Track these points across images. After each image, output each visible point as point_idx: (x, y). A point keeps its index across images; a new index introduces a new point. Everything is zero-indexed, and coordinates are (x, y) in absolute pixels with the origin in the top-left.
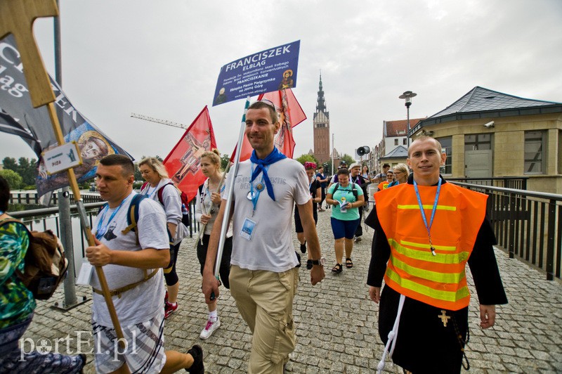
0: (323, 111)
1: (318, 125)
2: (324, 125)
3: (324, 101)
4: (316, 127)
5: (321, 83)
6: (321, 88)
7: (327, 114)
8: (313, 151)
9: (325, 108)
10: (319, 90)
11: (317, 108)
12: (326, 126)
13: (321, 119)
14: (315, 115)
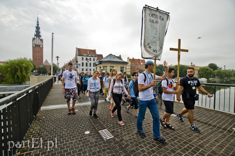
0: (39, 38)
1: (35, 45)
2: (40, 46)
3: (40, 32)
4: (34, 46)
5: (38, 22)
6: (38, 25)
7: (42, 40)
8: (32, 60)
9: (41, 36)
10: (36, 26)
11: (35, 35)
12: (41, 46)
13: (38, 42)
14: (34, 39)
